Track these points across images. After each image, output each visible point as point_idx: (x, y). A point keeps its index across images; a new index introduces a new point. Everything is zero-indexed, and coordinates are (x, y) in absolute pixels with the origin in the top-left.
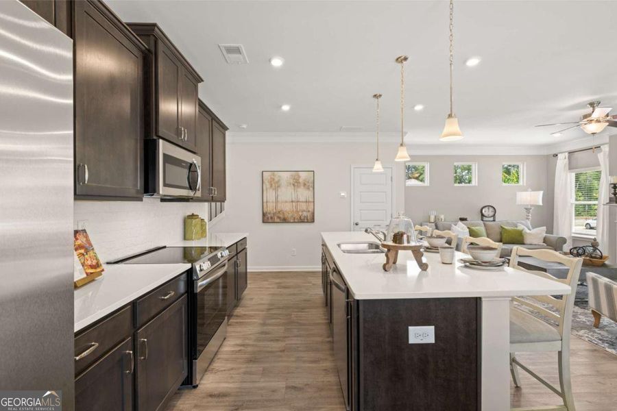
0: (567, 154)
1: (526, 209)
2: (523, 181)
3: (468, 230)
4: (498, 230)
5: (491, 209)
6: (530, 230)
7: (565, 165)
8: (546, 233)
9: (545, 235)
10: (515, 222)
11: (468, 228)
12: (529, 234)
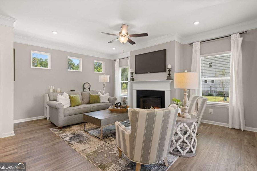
0: (118, 60)
1: (103, 84)
2: (103, 71)
3: (69, 97)
4: (88, 96)
5: (88, 85)
6: (103, 94)
7: (118, 65)
8: (109, 96)
9: (109, 97)
10: (97, 91)
11: (69, 96)
12: (103, 97)
